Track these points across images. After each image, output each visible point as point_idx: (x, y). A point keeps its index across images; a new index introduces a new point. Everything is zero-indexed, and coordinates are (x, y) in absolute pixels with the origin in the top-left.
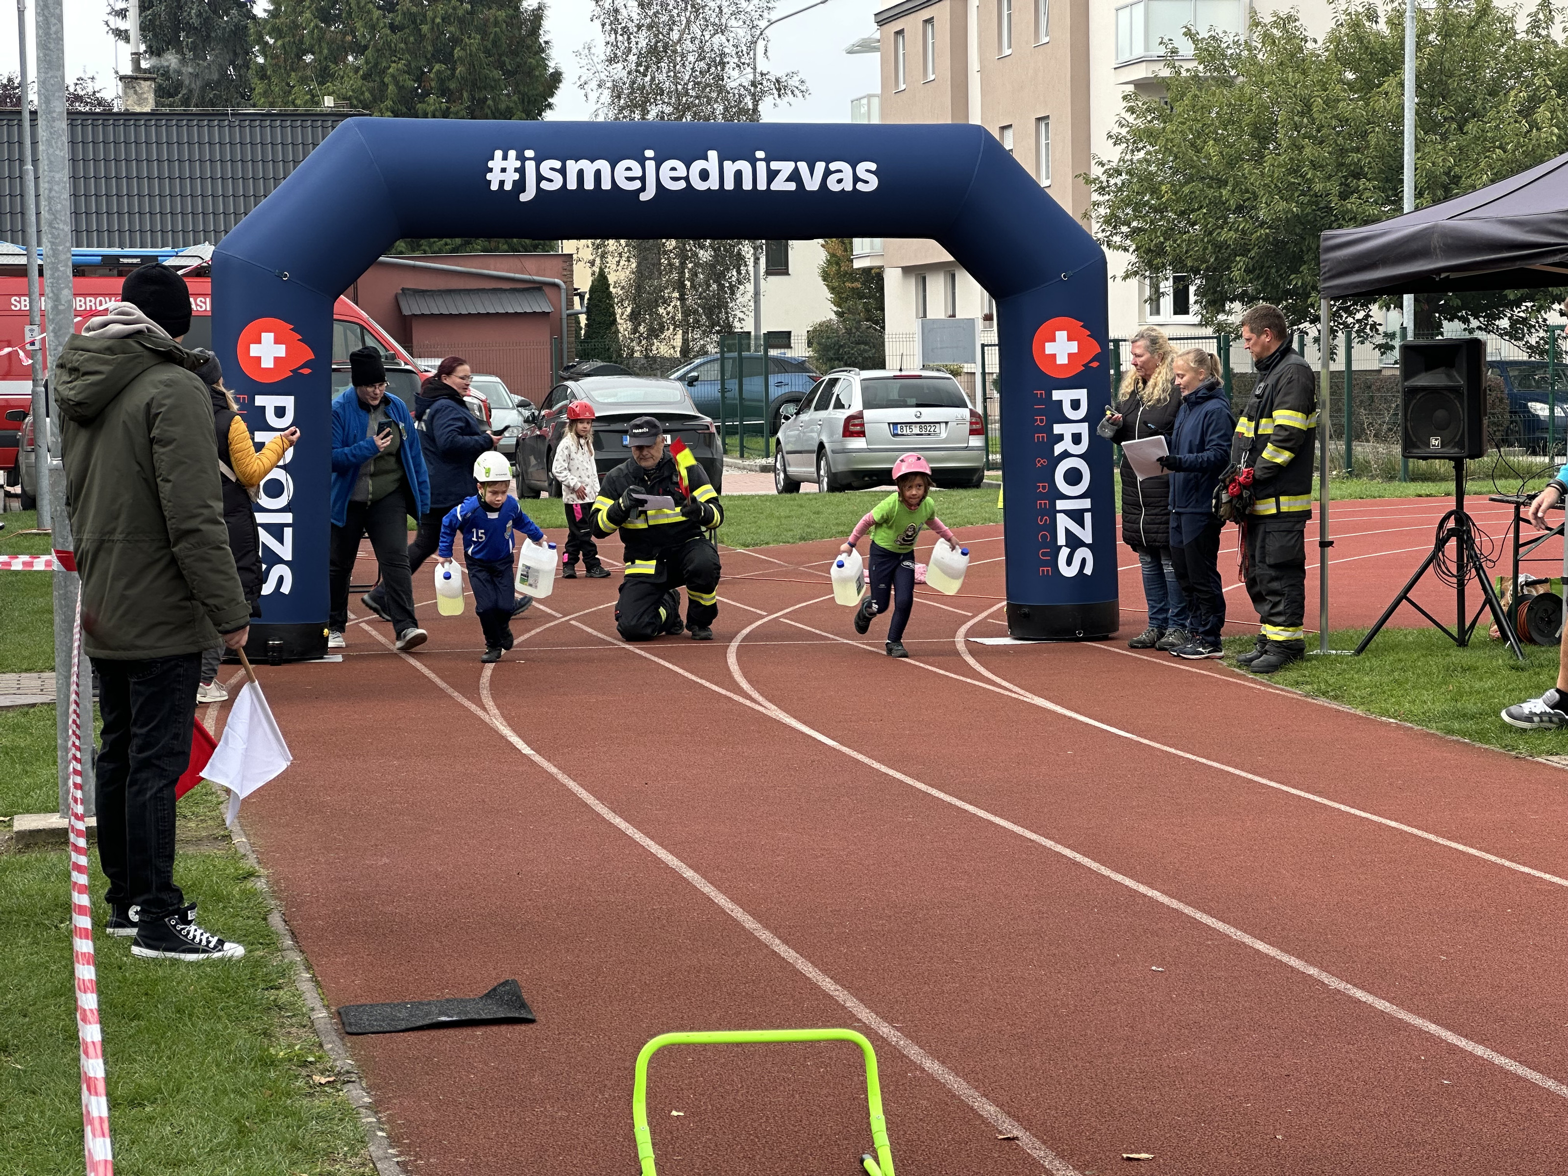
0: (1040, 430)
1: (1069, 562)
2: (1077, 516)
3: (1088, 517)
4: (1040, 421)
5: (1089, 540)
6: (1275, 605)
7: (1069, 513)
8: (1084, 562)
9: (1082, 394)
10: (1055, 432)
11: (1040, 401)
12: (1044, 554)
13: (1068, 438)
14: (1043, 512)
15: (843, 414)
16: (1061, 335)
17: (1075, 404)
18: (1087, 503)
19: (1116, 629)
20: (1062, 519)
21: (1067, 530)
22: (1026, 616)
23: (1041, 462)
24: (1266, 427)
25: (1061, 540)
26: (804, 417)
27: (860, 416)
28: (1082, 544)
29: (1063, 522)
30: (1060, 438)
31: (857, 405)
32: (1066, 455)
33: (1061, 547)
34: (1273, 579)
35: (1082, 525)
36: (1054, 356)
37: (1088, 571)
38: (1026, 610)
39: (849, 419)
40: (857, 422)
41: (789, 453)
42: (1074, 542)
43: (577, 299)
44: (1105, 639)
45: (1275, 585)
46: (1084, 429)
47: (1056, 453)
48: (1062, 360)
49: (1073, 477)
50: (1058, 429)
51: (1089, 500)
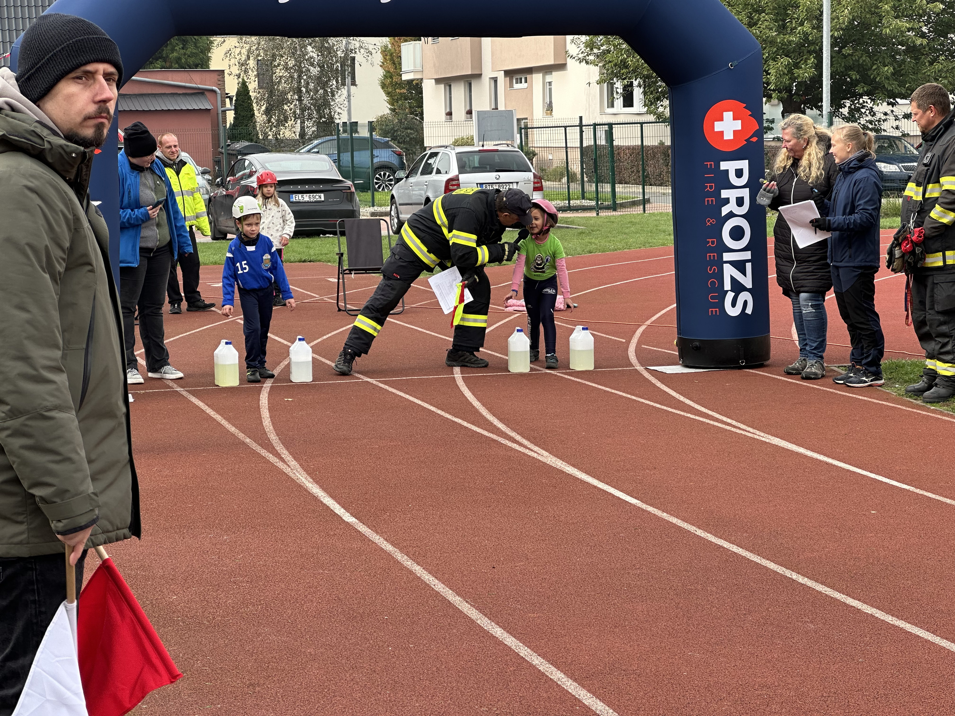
0: (709, 195)
1: (734, 304)
2: (740, 266)
3: (749, 266)
4: (710, 187)
5: (749, 285)
6: (944, 345)
7: (732, 263)
8: (745, 303)
9: (744, 165)
10: (723, 196)
11: (710, 171)
12: (712, 297)
13: (733, 201)
14: (712, 263)
15: (444, 178)
16: (728, 115)
17: (739, 173)
18: (747, 255)
19: (768, 359)
20: (727, 267)
21: (732, 278)
22: (697, 348)
23: (710, 222)
24: (933, 191)
25: (727, 286)
26: (411, 180)
27: (456, 179)
28: (744, 289)
29: (729, 271)
30: (727, 201)
31: (454, 171)
32: (731, 215)
33: (727, 291)
34: (942, 324)
35: (744, 274)
36: (722, 133)
37: (749, 311)
38: (697, 344)
39: (448, 182)
40: (454, 183)
41: (400, 205)
42: (737, 287)
43: (228, 100)
44: (760, 366)
45: (944, 328)
46: (745, 193)
47: (724, 213)
48: (729, 136)
49: (737, 233)
50: (725, 194)
51: (749, 253)
